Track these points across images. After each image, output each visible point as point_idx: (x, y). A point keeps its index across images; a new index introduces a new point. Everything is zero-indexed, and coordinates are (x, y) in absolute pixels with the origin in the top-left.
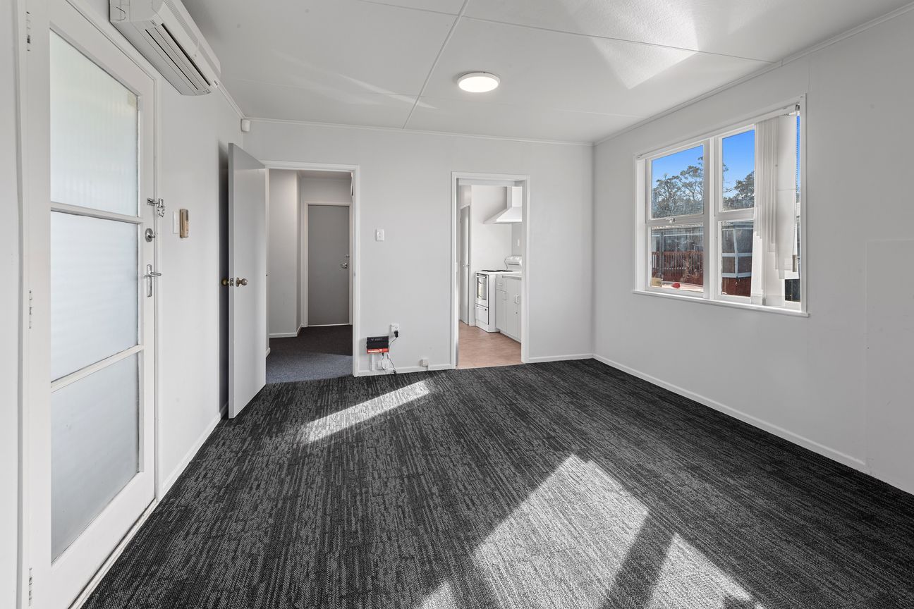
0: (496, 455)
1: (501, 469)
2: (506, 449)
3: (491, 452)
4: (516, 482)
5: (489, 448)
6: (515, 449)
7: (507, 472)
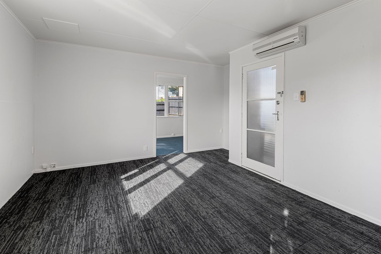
0: (181, 211)
1: (178, 204)
2: (177, 217)
3: (184, 213)
4: (172, 199)
5: (186, 216)
6: (171, 217)
7: (176, 203)
